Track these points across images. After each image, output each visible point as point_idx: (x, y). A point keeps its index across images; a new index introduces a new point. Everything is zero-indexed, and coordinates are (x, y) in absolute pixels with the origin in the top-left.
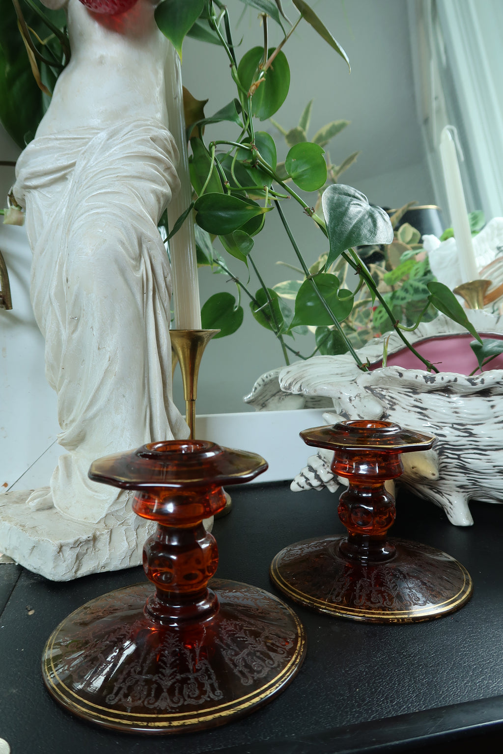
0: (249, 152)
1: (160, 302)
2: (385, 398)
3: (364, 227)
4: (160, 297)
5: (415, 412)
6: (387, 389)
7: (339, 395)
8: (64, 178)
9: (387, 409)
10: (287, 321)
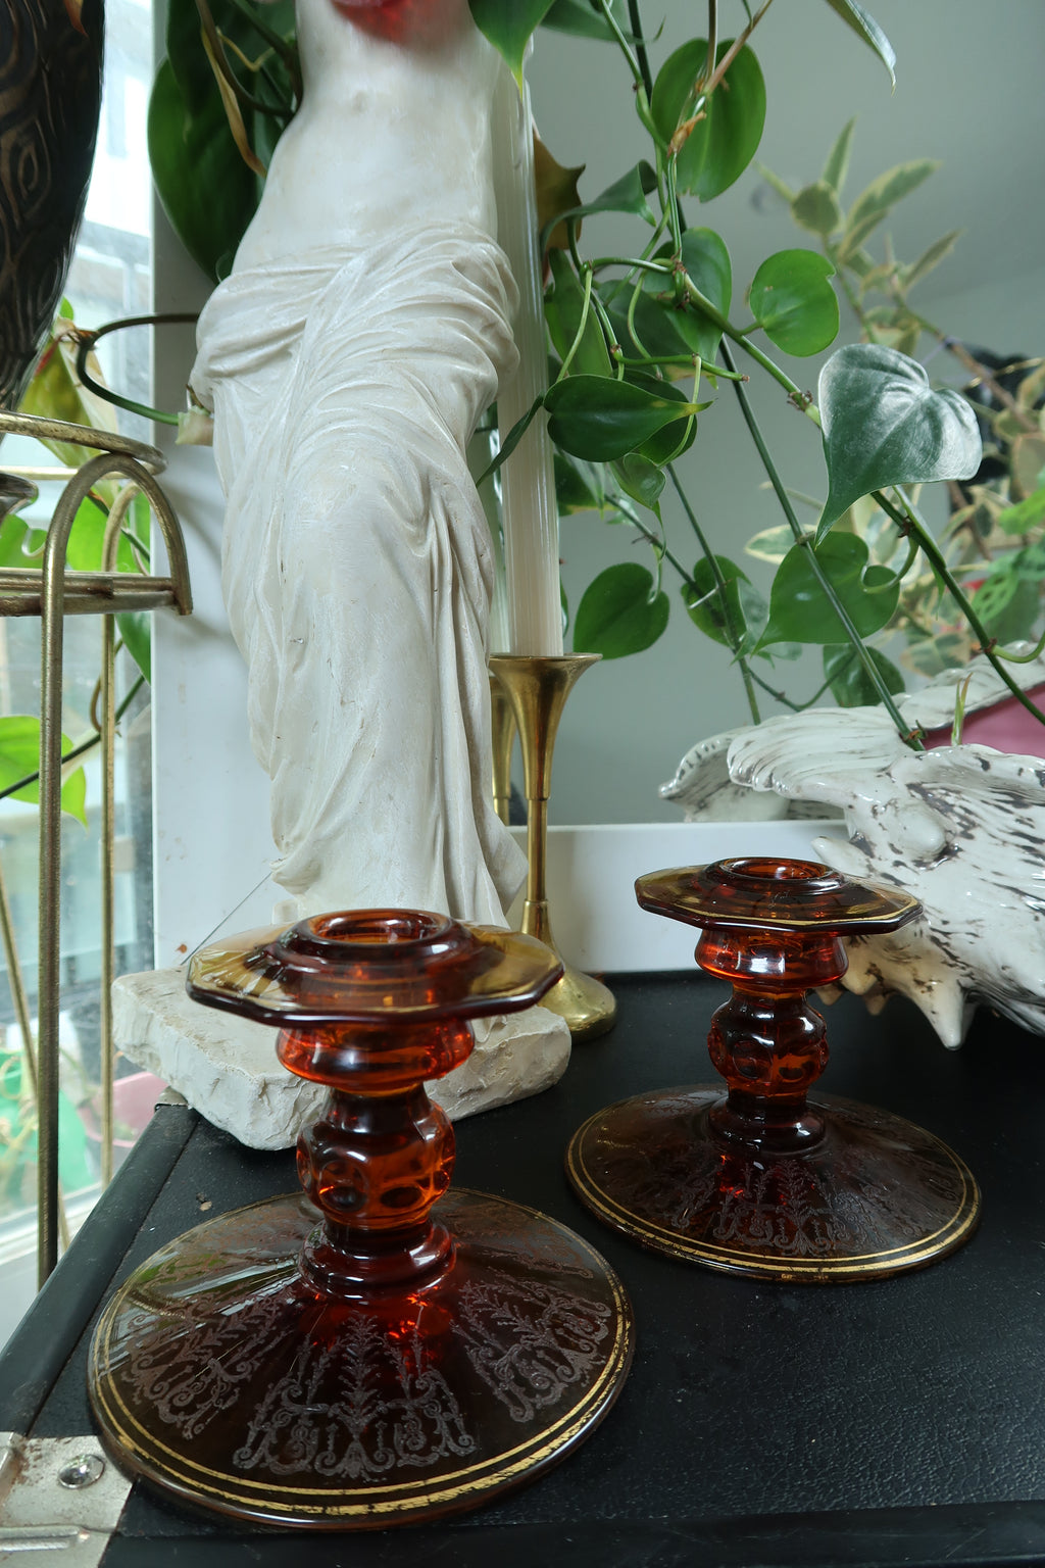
0: (669, 275)
1: (467, 606)
2: (952, 811)
3: (911, 442)
4: (469, 596)
5: (1017, 846)
6: (958, 792)
7: (851, 801)
8: (284, 354)
9: (955, 835)
10: (754, 630)
